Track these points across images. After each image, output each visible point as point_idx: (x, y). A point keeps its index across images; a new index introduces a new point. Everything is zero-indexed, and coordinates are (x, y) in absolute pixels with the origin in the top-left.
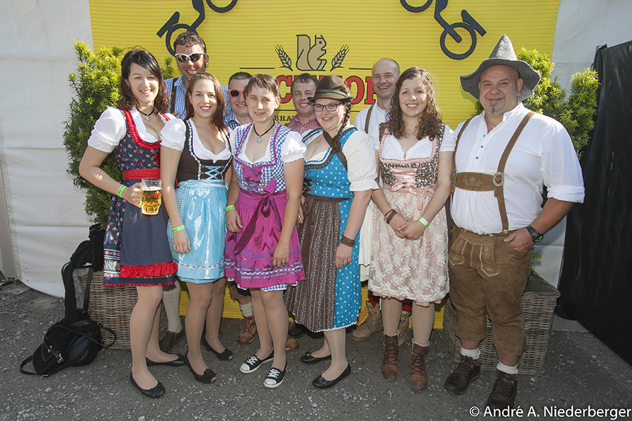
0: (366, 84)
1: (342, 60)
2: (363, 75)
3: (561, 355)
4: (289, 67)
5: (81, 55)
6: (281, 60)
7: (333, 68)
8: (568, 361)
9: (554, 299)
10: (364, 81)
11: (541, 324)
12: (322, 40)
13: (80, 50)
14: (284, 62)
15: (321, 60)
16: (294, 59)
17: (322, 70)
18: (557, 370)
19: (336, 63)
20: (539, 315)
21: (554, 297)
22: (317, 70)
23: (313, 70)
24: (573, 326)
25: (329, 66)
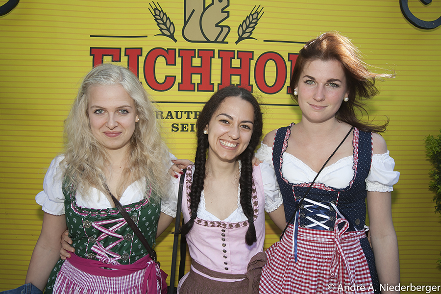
0: (288, 64)
1: (254, 28)
2: (284, 51)
4: (172, 36)
6: (158, 24)
7: (241, 39)
10: (286, 59)
14: (163, 27)
15: (222, 27)
16: (179, 23)
17: (223, 42)
19: (244, 32)
22: (215, 42)
23: (208, 41)
25: (233, 36)
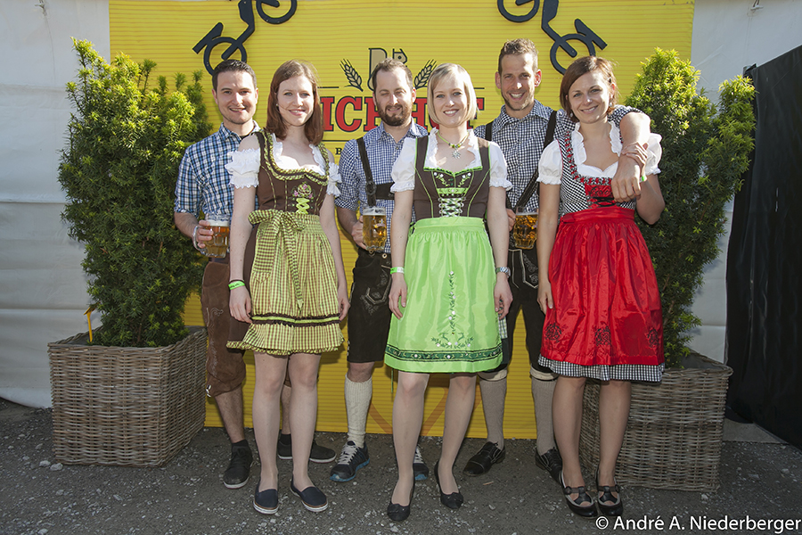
3: (740, 469)
5: (83, 58)
6: (348, 77)
7: (417, 88)
8: (751, 475)
9: (725, 377)
11: (711, 415)
12: (402, 55)
13: (82, 51)
14: (352, 80)
16: (365, 76)
18: (736, 486)
20: (707, 401)
21: (725, 375)
24: (750, 433)
